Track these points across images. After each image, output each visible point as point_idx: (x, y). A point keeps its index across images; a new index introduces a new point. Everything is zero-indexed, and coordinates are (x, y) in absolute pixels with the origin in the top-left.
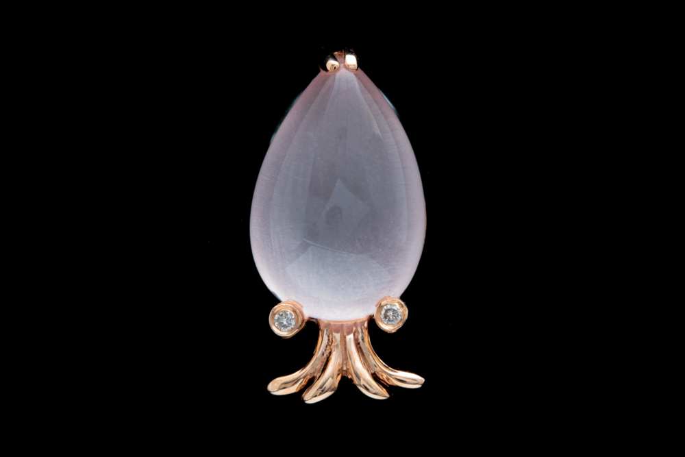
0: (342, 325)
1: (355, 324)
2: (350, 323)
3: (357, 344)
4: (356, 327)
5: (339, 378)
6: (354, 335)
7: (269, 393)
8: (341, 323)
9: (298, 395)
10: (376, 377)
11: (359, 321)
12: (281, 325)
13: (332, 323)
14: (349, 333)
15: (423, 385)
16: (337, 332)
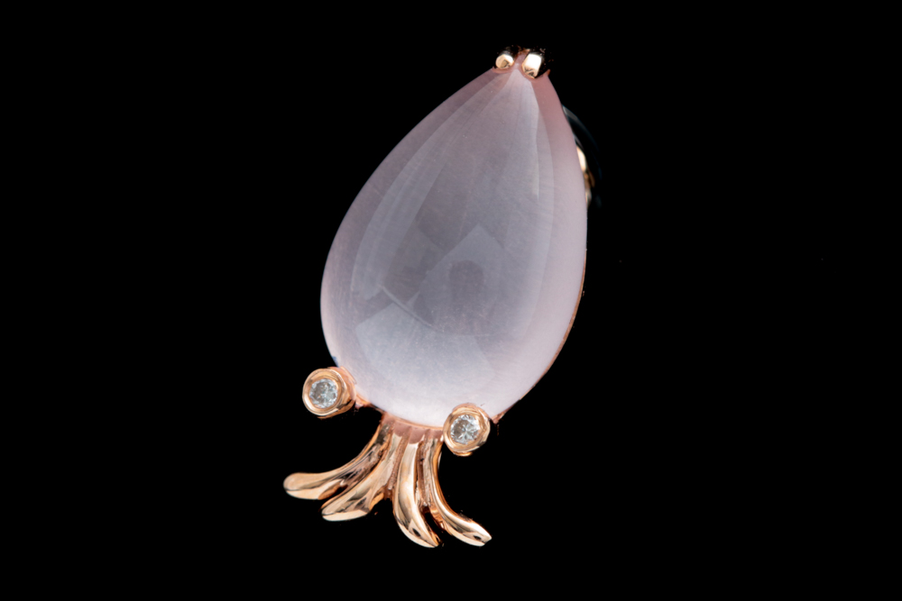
0: (410, 427)
1: (427, 432)
2: (421, 429)
3: (420, 460)
4: (427, 437)
5: (380, 497)
6: (420, 445)
7: (284, 491)
8: (409, 425)
9: (317, 505)
11: (433, 430)
12: (316, 396)
13: (398, 421)
14: (413, 442)
16: (400, 434)
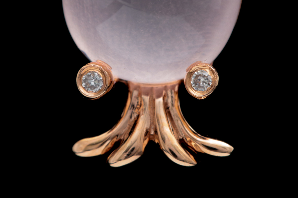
0: (152, 88)
1: (166, 88)
2: (160, 87)
3: (167, 108)
4: (166, 91)
5: (146, 142)
6: (164, 99)
7: (74, 154)
8: (151, 86)
9: (104, 158)
10: (183, 143)
11: (169, 85)
12: (89, 87)
13: (142, 86)
14: (158, 97)
15: (232, 153)
16: (147, 94)
